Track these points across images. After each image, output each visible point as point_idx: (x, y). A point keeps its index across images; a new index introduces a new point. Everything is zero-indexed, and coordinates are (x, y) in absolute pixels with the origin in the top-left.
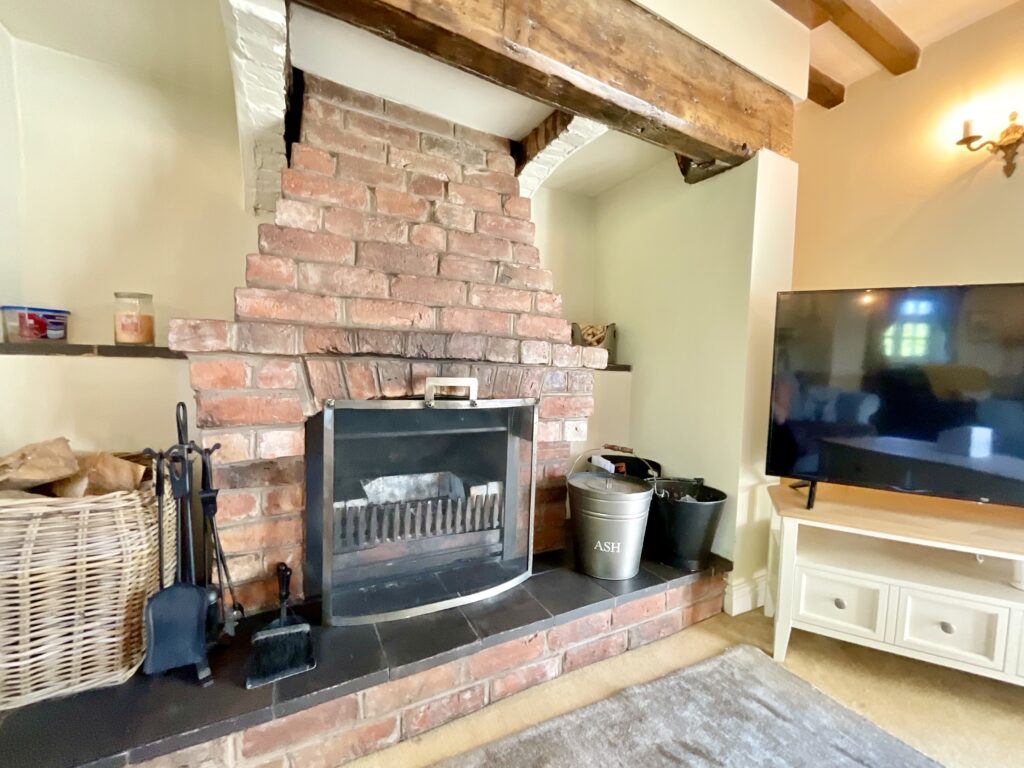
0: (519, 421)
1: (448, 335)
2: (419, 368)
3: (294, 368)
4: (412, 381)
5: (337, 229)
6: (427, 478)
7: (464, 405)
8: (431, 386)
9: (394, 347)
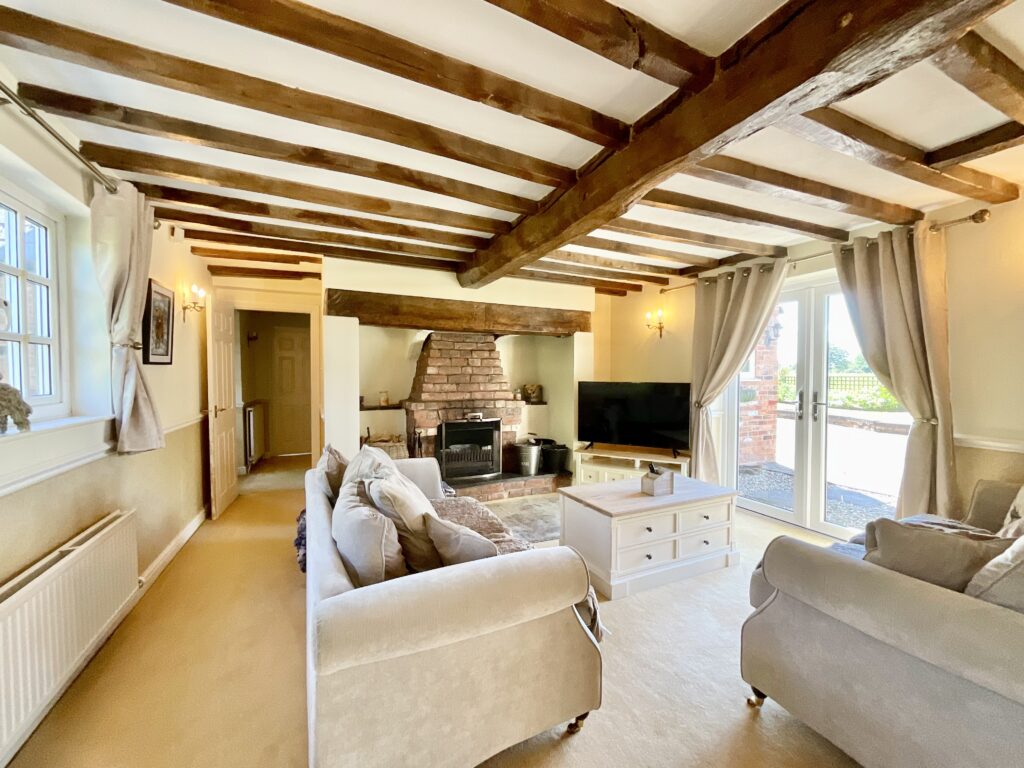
0: (496, 425)
1: (473, 400)
2: (466, 411)
3: (435, 413)
4: (464, 414)
5: (442, 372)
6: (467, 446)
7: (479, 421)
8: (470, 415)
9: (459, 405)
